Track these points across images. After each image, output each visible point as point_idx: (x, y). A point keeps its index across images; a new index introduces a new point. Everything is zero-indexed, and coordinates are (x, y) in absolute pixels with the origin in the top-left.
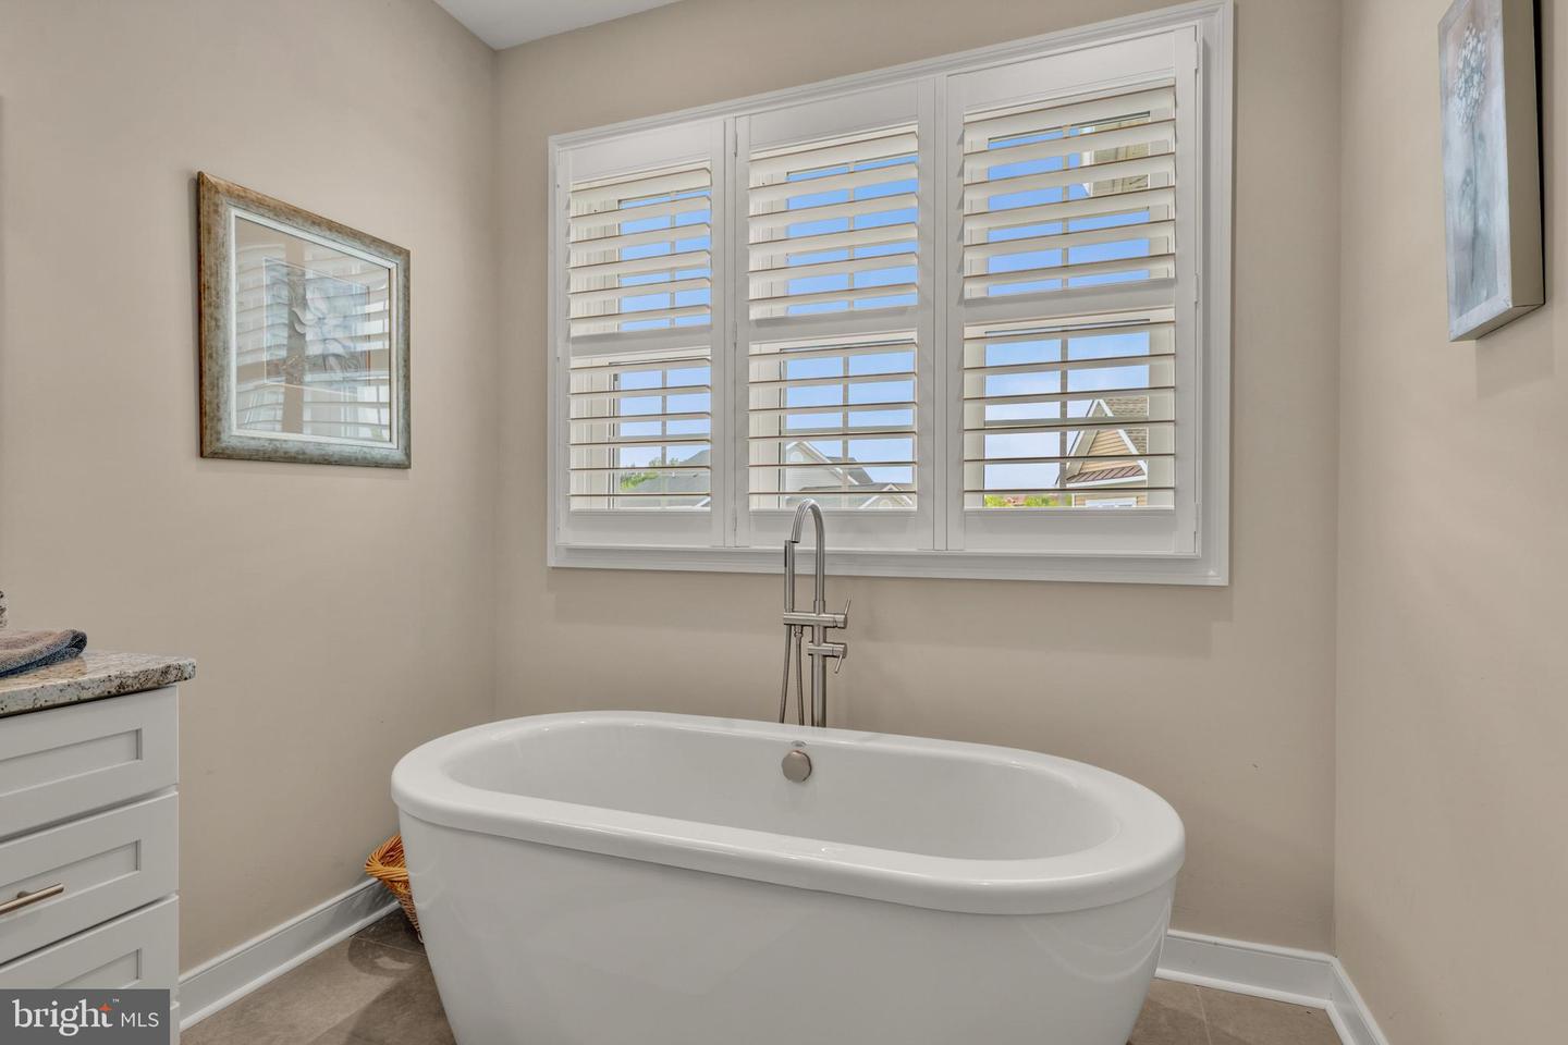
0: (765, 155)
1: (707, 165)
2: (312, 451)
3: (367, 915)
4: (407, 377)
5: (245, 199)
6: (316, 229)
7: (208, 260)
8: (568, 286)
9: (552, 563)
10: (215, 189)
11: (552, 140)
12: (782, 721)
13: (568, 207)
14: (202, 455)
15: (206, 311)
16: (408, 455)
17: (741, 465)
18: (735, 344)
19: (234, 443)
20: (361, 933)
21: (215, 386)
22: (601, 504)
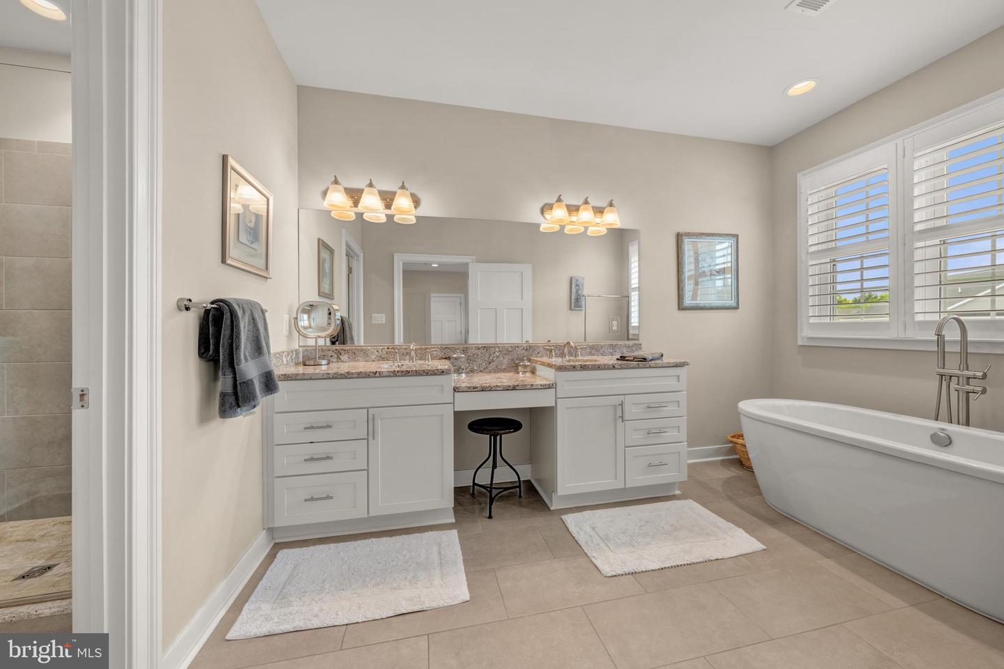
0: (922, 153)
1: (886, 166)
2: (707, 305)
3: (726, 455)
4: (738, 278)
5: (690, 235)
6: (703, 237)
7: (680, 256)
8: (807, 232)
9: (800, 343)
10: (682, 235)
11: (799, 175)
12: (937, 420)
13: (807, 200)
14: (679, 309)
15: (680, 270)
16: (738, 305)
17: (909, 299)
18: (905, 244)
19: (687, 305)
20: (723, 460)
21: (682, 290)
22: (827, 320)
